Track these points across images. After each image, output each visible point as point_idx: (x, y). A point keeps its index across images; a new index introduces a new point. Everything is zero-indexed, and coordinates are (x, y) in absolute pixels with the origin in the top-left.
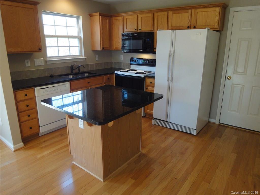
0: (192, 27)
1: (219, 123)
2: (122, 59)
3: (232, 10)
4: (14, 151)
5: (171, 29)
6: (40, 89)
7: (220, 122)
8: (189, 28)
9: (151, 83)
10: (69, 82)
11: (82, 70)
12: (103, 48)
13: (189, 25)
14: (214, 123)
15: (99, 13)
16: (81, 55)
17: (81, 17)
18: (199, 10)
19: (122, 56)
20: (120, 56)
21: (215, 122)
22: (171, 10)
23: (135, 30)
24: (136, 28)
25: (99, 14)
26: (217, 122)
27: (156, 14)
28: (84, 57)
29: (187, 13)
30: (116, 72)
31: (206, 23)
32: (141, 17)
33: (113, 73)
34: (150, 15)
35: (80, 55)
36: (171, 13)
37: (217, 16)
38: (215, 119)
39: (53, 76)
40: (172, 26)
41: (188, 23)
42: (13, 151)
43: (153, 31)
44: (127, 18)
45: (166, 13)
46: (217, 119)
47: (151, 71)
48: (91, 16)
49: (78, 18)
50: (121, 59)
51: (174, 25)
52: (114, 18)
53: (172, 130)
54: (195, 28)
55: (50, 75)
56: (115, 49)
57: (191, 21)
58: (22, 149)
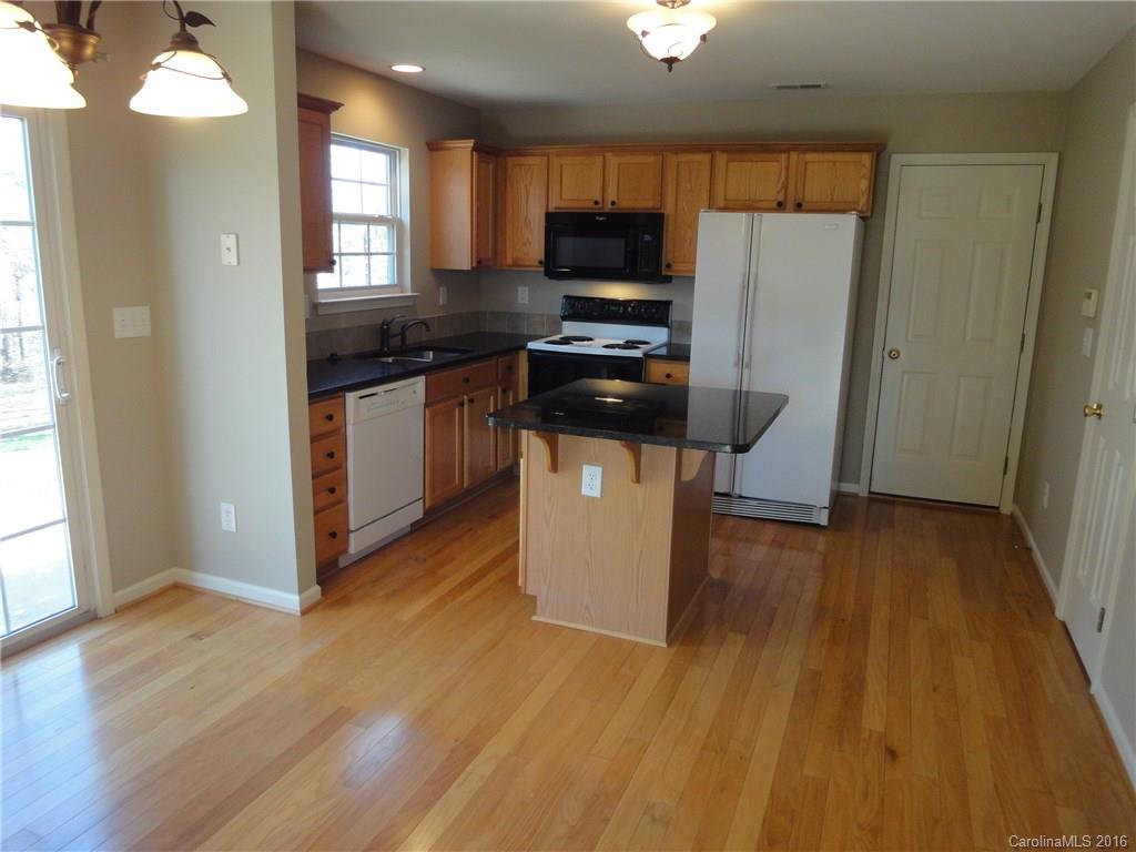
0: (790, 204)
1: (870, 493)
2: (526, 302)
3: (897, 160)
4: (304, 613)
5: (722, 205)
6: (361, 398)
7: (873, 490)
8: (780, 207)
9: (668, 376)
10: (424, 377)
11: (413, 338)
12: (479, 262)
13: (781, 198)
14: (855, 496)
15: (473, 141)
16: (399, 285)
17: (406, 153)
18: (810, 157)
19: (526, 289)
20: (517, 291)
21: (855, 491)
22: (723, 151)
23: (596, 203)
24: (598, 198)
25: (470, 143)
26: (864, 493)
27: (672, 159)
28: (410, 294)
29: (775, 164)
30: (531, 345)
31: (832, 195)
32: (619, 165)
33: (524, 347)
34: (651, 159)
35: (395, 286)
36: (722, 158)
37: (864, 176)
38: (858, 482)
39: (340, 359)
40: (726, 199)
41: (778, 192)
42: (299, 614)
43: (659, 211)
44: (562, 162)
45: (706, 158)
46: (862, 481)
47: (647, 340)
48: (433, 147)
49: (392, 154)
50: (520, 301)
51: (732, 195)
52: (510, 161)
53: (749, 522)
54: (799, 207)
55: (328, 355)
56: (509, 266)
57: (785, 186)
58: (320, 607)
